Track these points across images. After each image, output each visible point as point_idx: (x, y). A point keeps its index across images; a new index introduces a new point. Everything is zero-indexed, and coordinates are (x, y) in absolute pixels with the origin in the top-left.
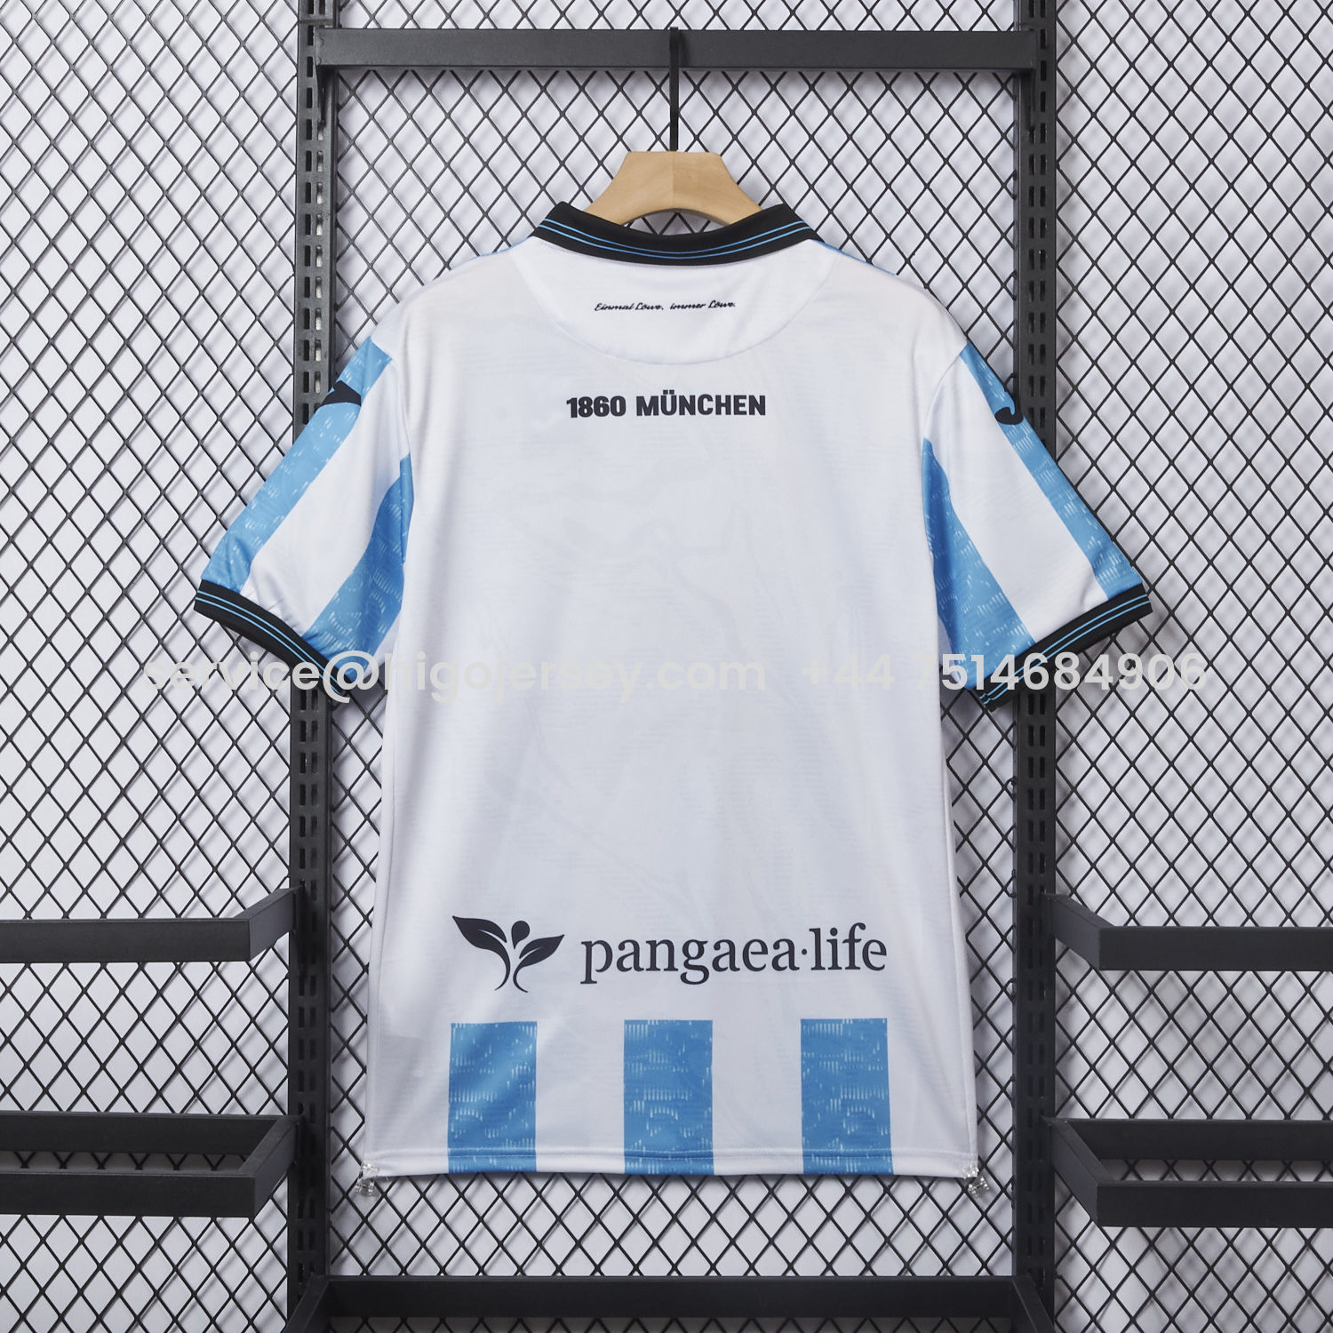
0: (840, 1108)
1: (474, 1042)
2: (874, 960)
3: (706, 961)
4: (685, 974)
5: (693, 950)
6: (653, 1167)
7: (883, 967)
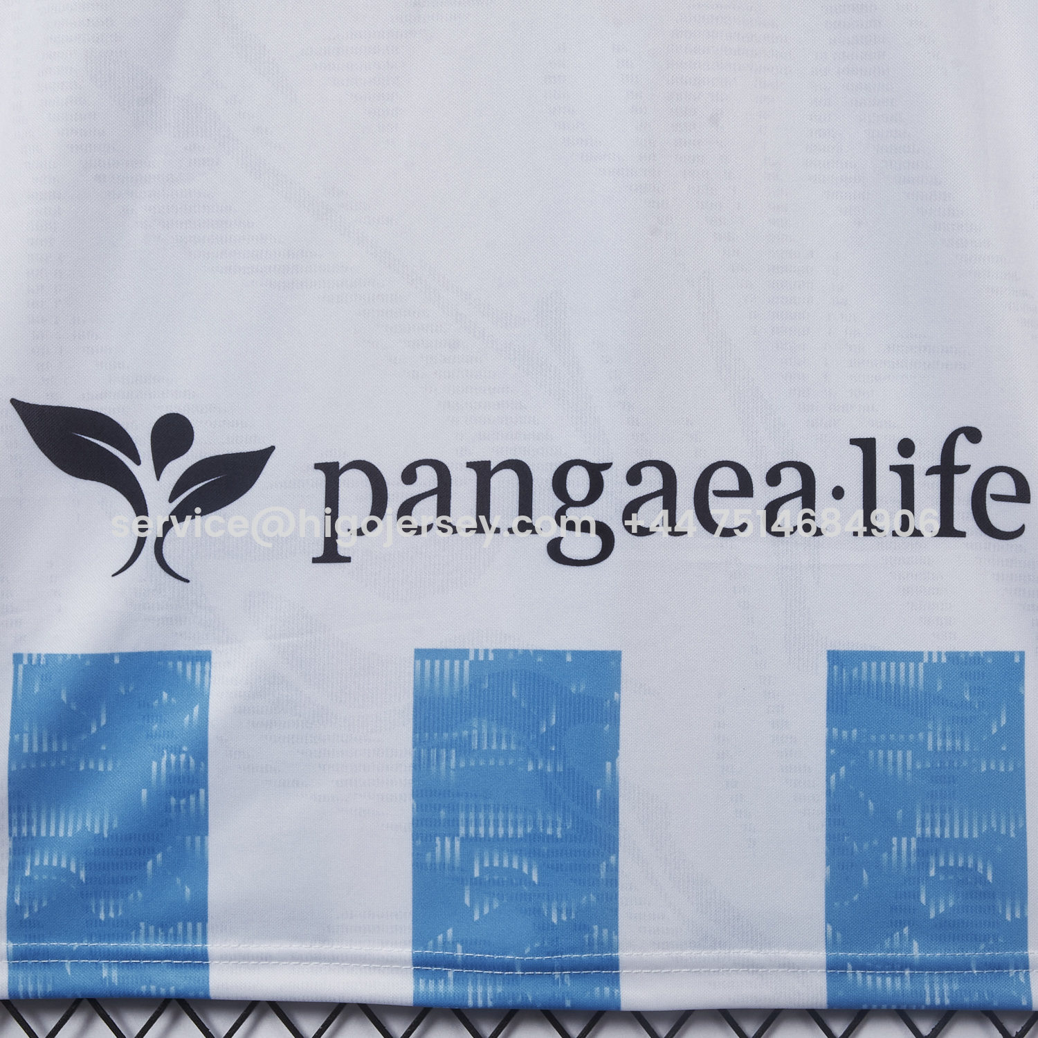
0: (914, 859)
1: (64, 697)
2: (1000, 515)
3: (608, 509)
4: (560, 539)
5: (578, 483)
6: (480, 990)
7: (1020, 532)
